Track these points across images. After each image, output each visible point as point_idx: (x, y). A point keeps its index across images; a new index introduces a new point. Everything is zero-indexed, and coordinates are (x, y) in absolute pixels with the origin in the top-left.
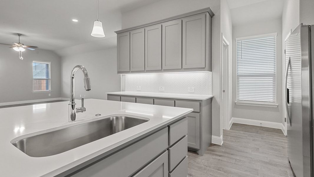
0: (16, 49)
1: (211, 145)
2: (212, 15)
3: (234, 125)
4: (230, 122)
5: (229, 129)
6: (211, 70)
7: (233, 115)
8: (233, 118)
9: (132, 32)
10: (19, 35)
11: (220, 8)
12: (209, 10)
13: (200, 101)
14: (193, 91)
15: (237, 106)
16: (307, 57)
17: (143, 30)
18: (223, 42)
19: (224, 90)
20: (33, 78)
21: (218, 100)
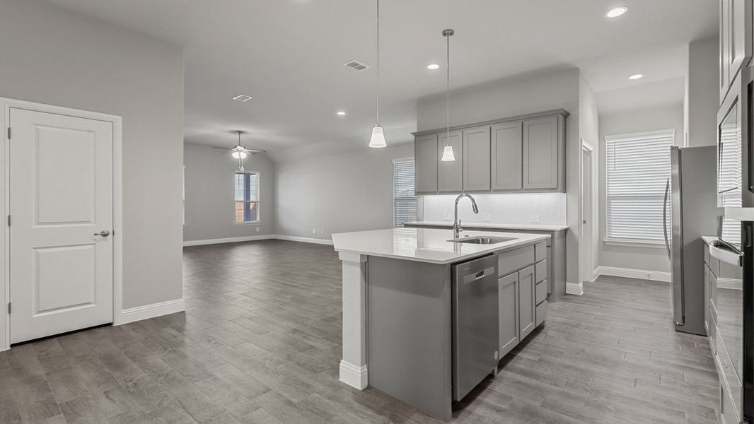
0: (235, 155)
1: (566, 294)
2: (566, 115)
3: (602, 277)
4: (595, 272)
5: (593, 281)
6: (565, 191)
7: (601, 262)
8: (600, 267)
9: (441, 136)
10: (240, 132)
11: (578, 106)
12: (562, 112)
13: (552, 232)
14: (538, 220)
15: (607, 247)
16: (677, 171)
17: (459, 133)
18: (583, 148)
19: (585, 220)
20: (236, 200)
21: (576, 232)
